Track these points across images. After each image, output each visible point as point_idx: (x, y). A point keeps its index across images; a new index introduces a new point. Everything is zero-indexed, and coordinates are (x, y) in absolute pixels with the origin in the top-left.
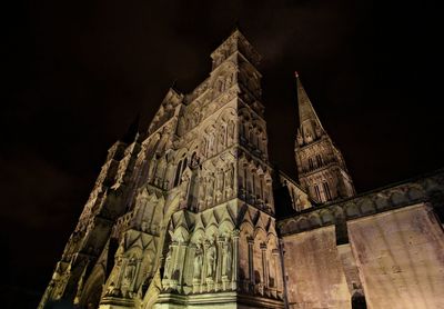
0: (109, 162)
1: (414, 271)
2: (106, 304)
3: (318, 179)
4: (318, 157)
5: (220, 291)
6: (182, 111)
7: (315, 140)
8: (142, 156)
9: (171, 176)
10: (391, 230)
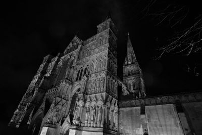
0: (44, 64)
1: (166, 127)
2: (46, 126)
3: (131, 80)
4: (132, 71)
5: (96, 127)
6: (81, 48)
7: (132, 64)
8: (60, 63)
9: (75, 76)
10: (160, 111)
